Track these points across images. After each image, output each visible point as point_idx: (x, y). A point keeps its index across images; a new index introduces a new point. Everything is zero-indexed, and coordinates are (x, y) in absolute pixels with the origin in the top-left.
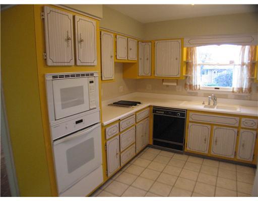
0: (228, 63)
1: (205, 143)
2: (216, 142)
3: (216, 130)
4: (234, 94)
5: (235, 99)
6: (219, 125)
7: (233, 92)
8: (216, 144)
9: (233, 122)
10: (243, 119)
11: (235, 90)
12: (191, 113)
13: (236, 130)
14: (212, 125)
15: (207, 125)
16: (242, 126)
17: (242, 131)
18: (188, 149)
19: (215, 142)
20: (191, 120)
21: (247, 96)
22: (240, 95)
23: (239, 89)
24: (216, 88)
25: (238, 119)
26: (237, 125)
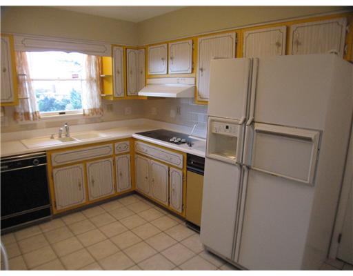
0: (71, 77)
1: (80, 189)
2: (93, 182)
3: (90, 168)
4: (85, 117)
5: (87, 123)
6: (92, 160)
7: (84, 115)
8: (93, 185)
9: (106, 150)
10: (116, 145)
11: (87, 112)
12: (53, 155)
13: (111, 159)
14: (84, 162)
15: (78, 165)
16: (117, 152)
17: (117, 158)
18: (59, 208)
19: (91, 184)
20: (54, 164)
21: (99, 118)
22: (94, 118)
23: (91, 110)
24: (61, 113)
25: (111, 145)
26: (112, 153)
